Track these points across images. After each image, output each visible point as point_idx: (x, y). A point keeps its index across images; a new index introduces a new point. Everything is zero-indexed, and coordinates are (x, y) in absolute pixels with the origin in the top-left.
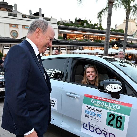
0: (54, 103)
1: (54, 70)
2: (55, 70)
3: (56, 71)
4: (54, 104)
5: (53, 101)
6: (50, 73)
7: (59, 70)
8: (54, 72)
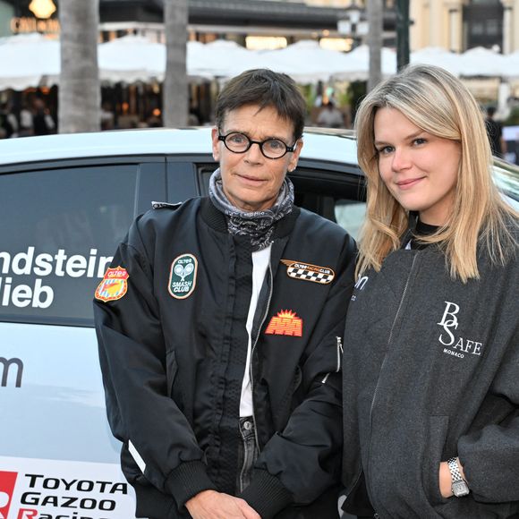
0: (113, 497)
1: (49, 258)
2: (61, 256)
3: (70, 265)
4: (107, 505)
5: (97, 487)
6: (9, 280)
7: (94, 251)
8: (49, 269)
